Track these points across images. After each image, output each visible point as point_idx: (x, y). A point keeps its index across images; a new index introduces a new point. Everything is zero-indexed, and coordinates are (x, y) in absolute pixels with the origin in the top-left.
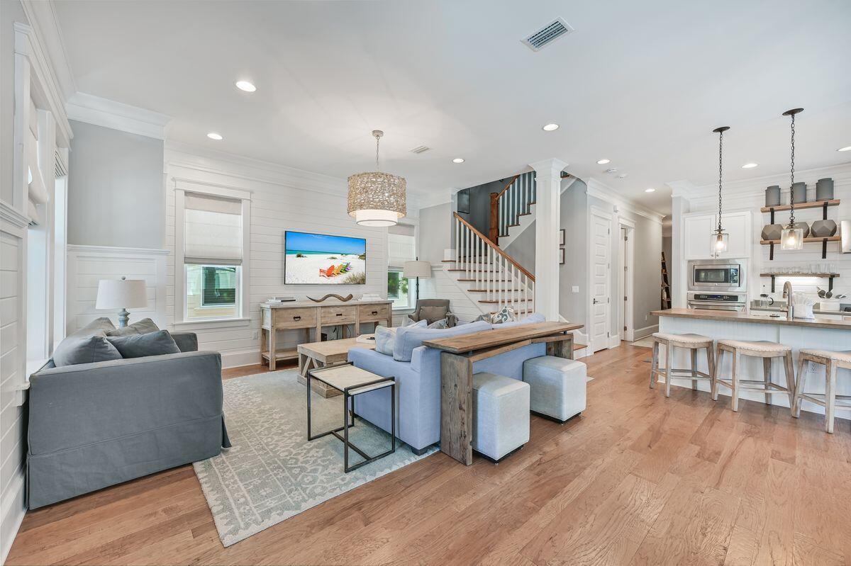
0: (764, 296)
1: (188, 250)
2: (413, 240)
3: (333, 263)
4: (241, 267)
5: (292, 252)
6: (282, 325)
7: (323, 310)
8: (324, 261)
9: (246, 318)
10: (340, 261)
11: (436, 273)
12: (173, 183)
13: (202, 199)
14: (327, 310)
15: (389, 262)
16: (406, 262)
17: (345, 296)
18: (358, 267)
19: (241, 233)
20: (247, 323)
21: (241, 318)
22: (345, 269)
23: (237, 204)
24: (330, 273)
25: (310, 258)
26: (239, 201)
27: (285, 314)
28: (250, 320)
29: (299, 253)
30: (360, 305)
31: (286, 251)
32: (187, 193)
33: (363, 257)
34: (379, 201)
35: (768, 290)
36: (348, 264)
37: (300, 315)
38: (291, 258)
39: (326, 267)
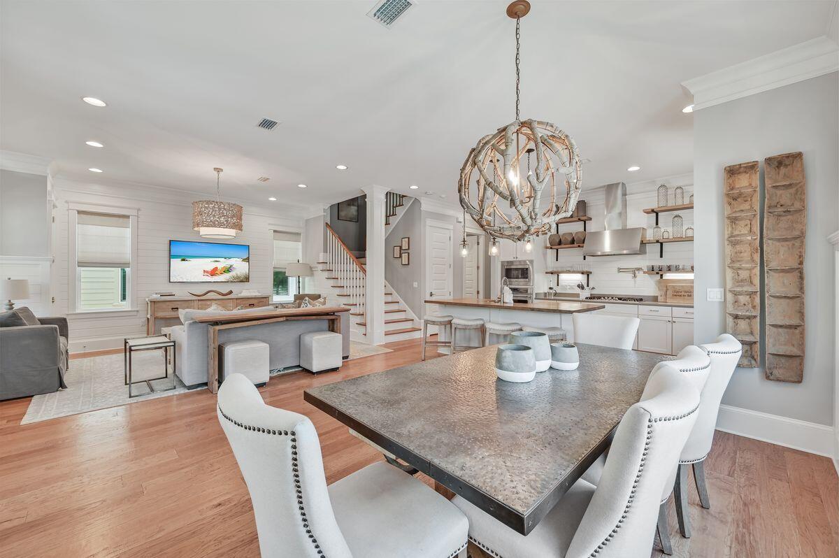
0: (551, 288)
1: (79, 256)
2: (300, 245)
3: (216, 265)
4: (130, 269)
5: (177, 257)
6: (160, 314)
7: (200, 302)
8: (209, 264)
9: (133, 310)
10: (222, 264)
11: (315, 272)
12: (66, 205)
13: (93, 216)
14: (203, 302)
15: (274, 263)
16: (288, 264)
17: (224, 292)
18: (240, 267)
19: (129, 243)
20: (135, 313)
21: (130, 309)
22: (229, 270)
23: (126, 220)
24: (213, 273)
25: (193, 262)
26: (128, 217)
27: (164, 306)
28: (137, 311)
29: (183, 258)
30: (237, 299)
31: (170, 256)
32: (79, 212)
33: (247, 260)
34: (211, 221)
35: (553, 285)
36: (231, 266)
37: (178, 307)
38: (176, 263)
39: (210, 268)
